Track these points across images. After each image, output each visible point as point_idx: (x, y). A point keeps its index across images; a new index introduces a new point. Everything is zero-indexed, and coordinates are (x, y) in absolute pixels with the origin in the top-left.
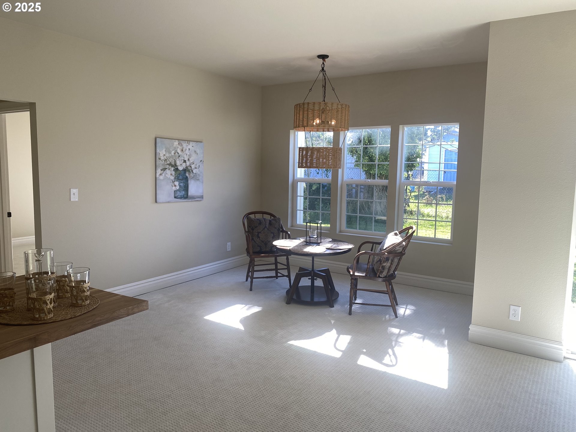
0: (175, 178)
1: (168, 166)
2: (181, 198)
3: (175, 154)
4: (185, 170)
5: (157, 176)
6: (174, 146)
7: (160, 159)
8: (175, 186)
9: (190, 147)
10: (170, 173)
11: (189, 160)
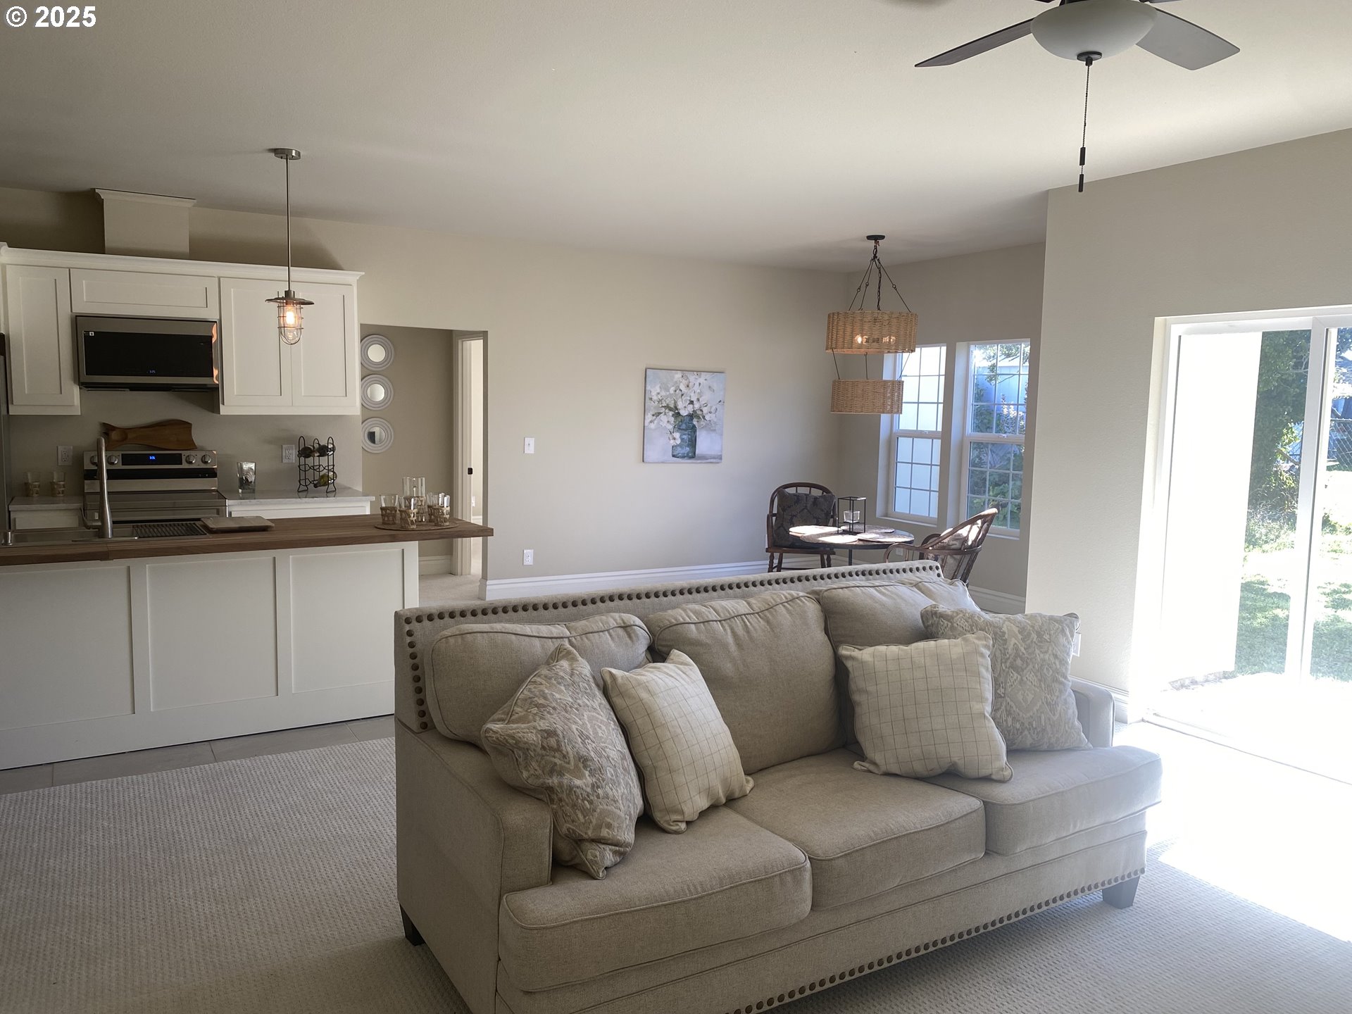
0: (674, 427)
1: (663, 409)
2: (683, 457)
3: (676, 391)
4: (691, 416)
5: (646, 425)
6: (675, 380)
7: (651, 399)
8: (674, 439)
9: (701, 380)
10: (667, 420)
11: (698, 400)
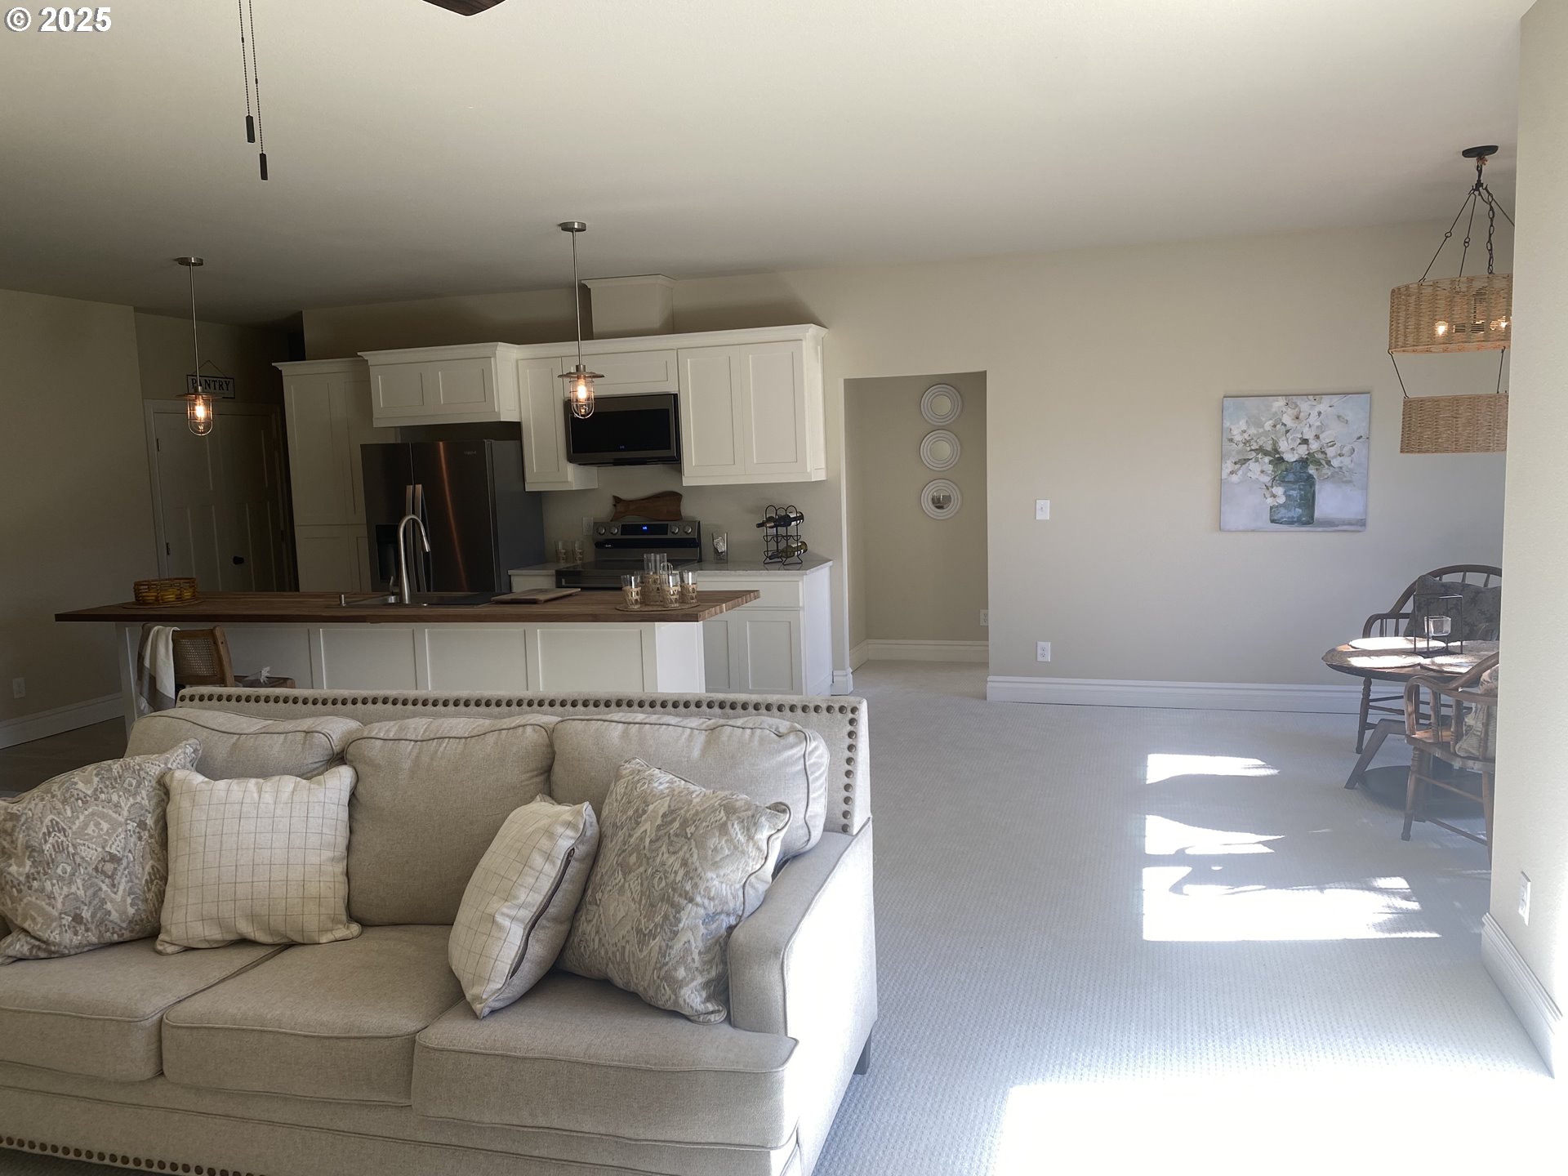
0: (1274, 479)
1: (1254, 454)
2: (1291, 522)
3: (1275, 426)
4: (1304, 462)
5: (1224, 476)
6: (1274, 410)
7: (1231, 440)
8: (1274, 496)
9: (1323, 407)
10: (1260, 470)
11: (1317, 437)
